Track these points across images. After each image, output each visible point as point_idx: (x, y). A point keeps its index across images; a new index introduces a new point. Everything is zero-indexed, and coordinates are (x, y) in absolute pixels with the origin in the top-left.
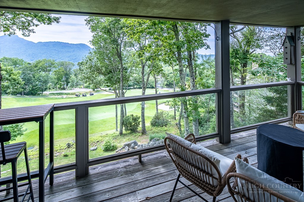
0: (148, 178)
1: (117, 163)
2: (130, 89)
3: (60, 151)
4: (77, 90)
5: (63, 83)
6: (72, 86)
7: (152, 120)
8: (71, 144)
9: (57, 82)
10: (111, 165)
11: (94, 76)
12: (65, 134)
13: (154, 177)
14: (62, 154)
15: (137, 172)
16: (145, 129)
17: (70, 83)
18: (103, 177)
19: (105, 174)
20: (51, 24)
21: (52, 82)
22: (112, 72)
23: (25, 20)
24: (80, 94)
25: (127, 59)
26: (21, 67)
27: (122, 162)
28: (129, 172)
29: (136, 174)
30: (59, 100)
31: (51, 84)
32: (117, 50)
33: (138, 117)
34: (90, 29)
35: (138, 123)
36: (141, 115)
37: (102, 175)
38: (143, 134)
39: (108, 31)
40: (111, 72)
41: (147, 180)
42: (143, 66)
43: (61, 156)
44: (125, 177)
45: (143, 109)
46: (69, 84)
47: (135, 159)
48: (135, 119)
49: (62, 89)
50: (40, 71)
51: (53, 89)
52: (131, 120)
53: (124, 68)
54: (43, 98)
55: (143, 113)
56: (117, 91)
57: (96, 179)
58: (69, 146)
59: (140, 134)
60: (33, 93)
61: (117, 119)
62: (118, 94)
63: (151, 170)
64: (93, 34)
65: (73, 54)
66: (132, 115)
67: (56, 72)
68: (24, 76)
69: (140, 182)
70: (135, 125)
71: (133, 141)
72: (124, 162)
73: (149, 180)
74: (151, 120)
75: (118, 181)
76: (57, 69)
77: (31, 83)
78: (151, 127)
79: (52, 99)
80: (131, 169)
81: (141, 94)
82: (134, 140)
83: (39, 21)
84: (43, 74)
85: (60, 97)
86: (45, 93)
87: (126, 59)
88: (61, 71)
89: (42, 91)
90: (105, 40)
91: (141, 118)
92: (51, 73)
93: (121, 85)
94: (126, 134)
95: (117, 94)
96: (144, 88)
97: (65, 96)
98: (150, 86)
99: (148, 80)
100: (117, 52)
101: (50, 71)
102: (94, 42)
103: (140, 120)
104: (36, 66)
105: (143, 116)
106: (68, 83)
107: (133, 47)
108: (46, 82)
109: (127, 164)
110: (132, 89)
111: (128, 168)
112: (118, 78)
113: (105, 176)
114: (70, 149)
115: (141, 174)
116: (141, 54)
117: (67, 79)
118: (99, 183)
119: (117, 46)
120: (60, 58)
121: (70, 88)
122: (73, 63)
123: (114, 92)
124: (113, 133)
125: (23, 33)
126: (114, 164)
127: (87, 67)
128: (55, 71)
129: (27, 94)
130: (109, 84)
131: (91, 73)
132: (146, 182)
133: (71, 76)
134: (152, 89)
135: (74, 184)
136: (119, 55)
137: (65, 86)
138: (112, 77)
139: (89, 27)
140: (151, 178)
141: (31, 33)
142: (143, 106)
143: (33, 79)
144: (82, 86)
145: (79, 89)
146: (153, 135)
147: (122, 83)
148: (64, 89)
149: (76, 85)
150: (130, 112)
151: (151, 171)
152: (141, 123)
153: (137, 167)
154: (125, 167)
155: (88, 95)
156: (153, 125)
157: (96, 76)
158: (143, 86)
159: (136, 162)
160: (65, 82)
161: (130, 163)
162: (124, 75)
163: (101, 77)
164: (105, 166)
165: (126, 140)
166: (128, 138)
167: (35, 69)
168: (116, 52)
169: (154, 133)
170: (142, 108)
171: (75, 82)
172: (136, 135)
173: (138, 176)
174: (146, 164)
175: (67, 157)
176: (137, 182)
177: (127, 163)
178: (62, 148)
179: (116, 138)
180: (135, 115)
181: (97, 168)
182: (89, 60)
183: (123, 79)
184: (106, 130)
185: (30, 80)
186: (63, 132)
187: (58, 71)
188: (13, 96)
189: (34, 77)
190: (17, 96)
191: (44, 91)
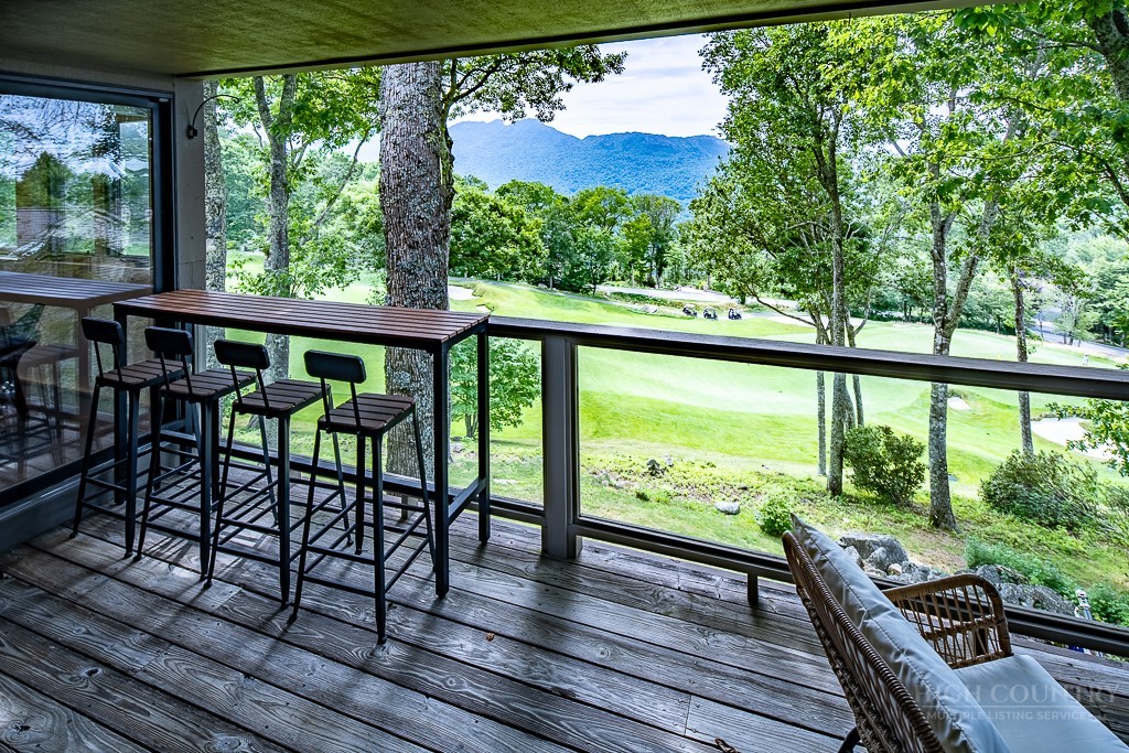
0: (754, 677)
1: (669, 567)
2: (890, 318)
3: (629, 477)
4: (687, 294)
5: (648, 265)
6: (675, 278)
7: (995, 478)
8: (661, 468)
9: (633, 261)
10: (650, 563)
11: (736, 250)
12: (650, 428)
13: (780, 685)
14: (632, 488)
15: (724, 631)
16: (948, 507)
17: (669, 268)
18: (609, 588)
19: (620, 584)
20: (602, 80)
21: (619, 259)
22: (800, 240)
23: (544, 77)
24: (697, 307)
25: (865, 194)
26: (547, 208)
27: (687, 571)
28: (698, 614)
29: (719, 637)
30: (636, 317)
31: (616, 263)
32: (819, 155)
33: (914, 444)
34: (719, 82)
35: (916, 471)
36: (927, 440)
37: (610, 582)
38: (937, 524)
39: (776, 84)
40: (797, 240)
41: (752, 681)
42: (937, 227)
43: (630, 493)
44: (676, 626)
45: (938, 414)
46: (667, 271)
47: (737, 582)
48: (902, 451)
49: (645, 284)
50: (590, 224)
51: (623, 279)
52: (881, 450)
53: (851, 230)
54: (597, 305)
55: (938, 436)
56: (825, 320)
57: (588, 584)
58: (653, 468)
59: (925, 522)
60: (574, 286)
61: (822, 428)
62: (828, 332)
63: (780, 654)
64: (727, 99)
65: (678, 170)
66: (887, 430)
67: (629, 229)
68: (553, 233)
69: (719, 673)
70: (902, 474)
71: (881, 537)
72: (695, 573)
73: (759, 685)
74: (987, 478)
75: (647, 627)
76: (633, 219)
77: (570, 257)
78: (982, 509)
79: (618, 310)
80: (710, 610)
81: (929, 350)
82: (888, 537)
83: (572, 74)
84: (597, 231)
85: (639, 307)
86: (601, 288)
87: (862, 190)
88: (641, 225)
89: (595, 284)
90: (771, 117)
91: (926, 453)
92: (616, 228)
93: (834, 296)
94: (857, 501)
95: (821, 331)
96: (944, 322)
97: (652, 308)
98: (992, 321)
99: (964, 289)
100: (819, 162)
101: (613, 223)
102: (731, 130)
103: (925, 459)
104: (580, 208)
105: (937, 447)
106: (662, 265)
107: (892, 140)
108: (602, 257)
109: (702, 585)
110: (900, 319)
111: (698, 602)
112: (824, 265)
113: (617, 590)
114: (657, 481)
115: (735, 648)
116: (907, 169)
117: (661, 251)
118: (593, 599)
119: (819, 139)
120: (642, 185)
121: (668, 284)
122: (678, 201)
123: (812, 321)
124: (804, 477)
125: (538, 113)
126: (659, 565)
127: (710, 216)
128: (626, 226)
129: (560, 286)
130: (789, 287)
131: (724, 240)
132: (740, 684)
133: (670, 243)
134: (1004, 336)
135: (532, 567)
136: (829, 176)
137: (654, 276)
138: (800, 261)
139: (713, 74)
140: (768, 682)
141: (557, 112)
142: (940, 405)
143: (573, 243)
144: (704, 283)
145: (693, 290)
146: (989, 549)
147: (841, 289)
148: (651, 284)
149: (686, 277)
150: (885, 414)
151: (783, 658)
152: (927, 474)
153: (731, 615)
154: (690, 593)
155: (723, 317)
156: (996, 505)
157: (742, 253)
158: (938, 315)
159: (737, 595)
160: (654, 263)
161: (712, 589)
162: (851, 259)
163: (763, 258)
164: (630, 559)
165: (854, 521)
166: (864, 518)
167: (578, 216)
168: (816, 163)
169: (995, 538)
170: (934, 409)
171: (684, 267)
172: (903, 517)
173: (724, 646)
174: (772, 623)
175: (645, 503)
176: (711, 665)
177: (702, 581)
178: (634, 468)
179: (812, 500)
180: (899, 432)
181: (605, 552)
182: (715, 193)
183: (842, 274)
184: (781, 459)
185: (564, 246)
186: (646, 421)
187: (633, 226)
188: (531, 287)
189: (575, 240)
190: (539, 289)
191: (600, 283)
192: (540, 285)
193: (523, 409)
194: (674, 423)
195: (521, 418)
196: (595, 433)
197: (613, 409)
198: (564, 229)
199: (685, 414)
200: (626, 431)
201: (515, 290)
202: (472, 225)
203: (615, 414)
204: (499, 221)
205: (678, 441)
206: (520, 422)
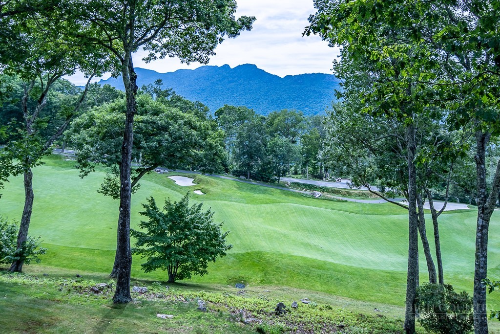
5: (319, 164)
8: (285, 309)
9: (308, 161)
12: (302, 278)
30: (306, 200)
42: (479, 139)
43: (252, 328)
45: (480, 277)
49: (316, 177)
54: (278, 191)
55: (479, 293)
58: (279, 309)
67: (305, 139)
77: (261, 157)
79: (294, 194)
85: (309, 193)
86: (283, 179)
88: (313, 136)
89: (279, 176)
92: (296, 138)
97: (318, 194)
99: (497, 185)
101: (294, 134)
104: (271, 124)
105: (479, 302)
114: (278, 319)
121: (333, 177)
128: (302, 137)
129: (255, 177)
137: (324, 172)
143: (263, 148)
148: (320, 177)
178: (266, 309)
180: (457, 289)
184: (394, 304)
185: (258, 150)
186: (299, 273)
187: (308, 137)
188: (235, 178)
189: (266, 146)
190: (241, 179)
191: (282, 176)
192: (241, 177)
193: (209, 264)
194: (319, 276)
195: (207, 269)
196: (262, 281)
197: (276, 265)
198: (257, 138)
199: (328, 269)
200: (283, 280)
201: (223, 180)
202: (170, 135)
203: (278, 268)
204: (189, 132)
205: (320, 288)
206: (205, 272)
